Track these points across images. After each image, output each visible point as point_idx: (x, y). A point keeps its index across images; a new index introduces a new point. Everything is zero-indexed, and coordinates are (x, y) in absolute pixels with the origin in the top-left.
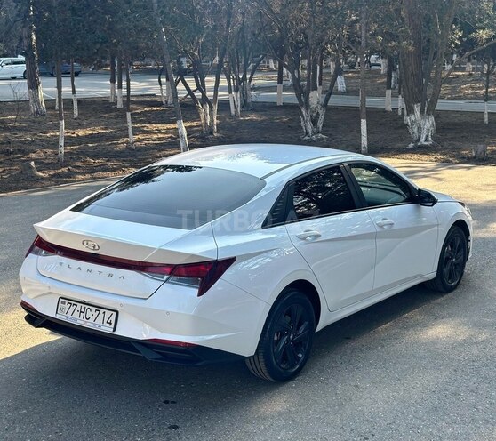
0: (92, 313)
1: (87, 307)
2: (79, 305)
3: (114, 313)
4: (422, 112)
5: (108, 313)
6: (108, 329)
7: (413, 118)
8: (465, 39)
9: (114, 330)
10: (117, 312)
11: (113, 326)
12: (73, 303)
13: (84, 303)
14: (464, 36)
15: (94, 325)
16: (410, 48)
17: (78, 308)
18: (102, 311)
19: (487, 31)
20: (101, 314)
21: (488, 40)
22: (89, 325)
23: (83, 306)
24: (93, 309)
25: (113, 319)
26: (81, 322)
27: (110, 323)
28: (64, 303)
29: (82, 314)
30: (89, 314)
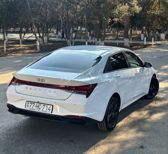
1: (39, 104)
2: (36, 104)
3: (52, 106)
4: (101, 40)
5: (49, 106)
6: (49, 112)
7: (99, 42)
8: (111, 21)
9: (52, 112)
10: (53, 106)
11: (51, 111)
12: (33, 103)
13: (38, 102)
14: (111, 20)
15: (43, 111)
16: (98, 22)
18: (46, 105)
19: (117, 19)
20: (46, 107)
21: (117, 21)
22: (41, 111)
23: (38, 104)
24: (42, 105)
25: (51, 108)
26: (36, 110)
27: (50, 110)
28: (29, 103)
29: (37, 107)
30: (40, 107)
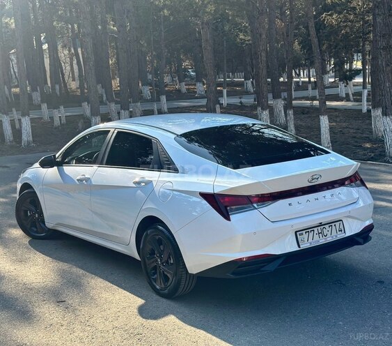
0: (327, 230)
1: (322, 227)
2: (315, 229)
5: (337, 224)
6: (341, 235)
9: (345, 234)
10: (342, 221)
11: (343, 231)
12: (309, 230)
13: (321, 225)
15: (332, 237)
17: (316, 232)
18: (333, 224)
20: (334, 227)
22: (329, 239)
23: (319, 228)
24: (327, 226)
25: (342, 227)
26: (322, 241)
27: (341, 231)
28: (302, 234)
29: (321, 235)
30: (325, 232)
